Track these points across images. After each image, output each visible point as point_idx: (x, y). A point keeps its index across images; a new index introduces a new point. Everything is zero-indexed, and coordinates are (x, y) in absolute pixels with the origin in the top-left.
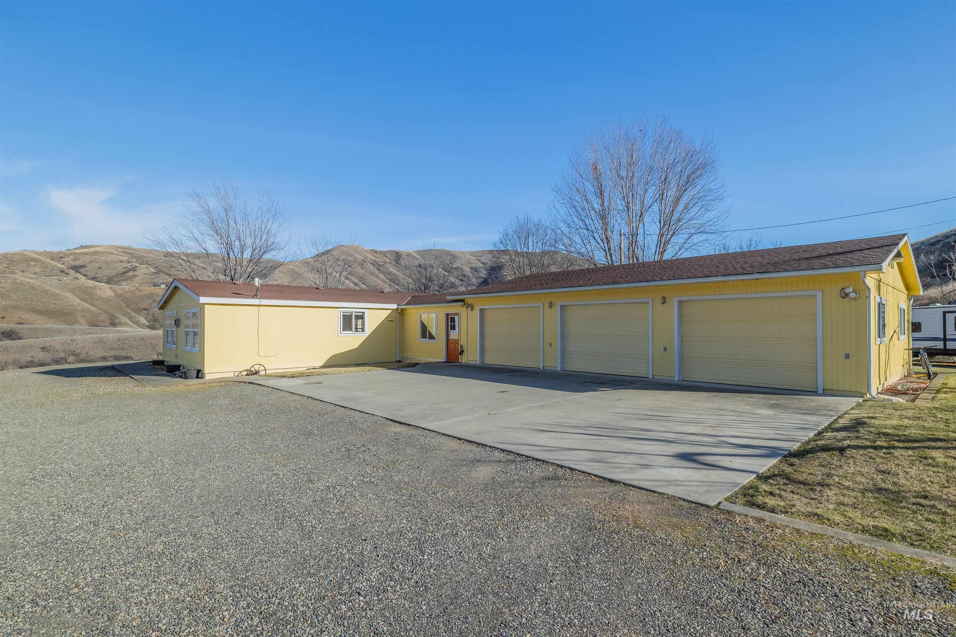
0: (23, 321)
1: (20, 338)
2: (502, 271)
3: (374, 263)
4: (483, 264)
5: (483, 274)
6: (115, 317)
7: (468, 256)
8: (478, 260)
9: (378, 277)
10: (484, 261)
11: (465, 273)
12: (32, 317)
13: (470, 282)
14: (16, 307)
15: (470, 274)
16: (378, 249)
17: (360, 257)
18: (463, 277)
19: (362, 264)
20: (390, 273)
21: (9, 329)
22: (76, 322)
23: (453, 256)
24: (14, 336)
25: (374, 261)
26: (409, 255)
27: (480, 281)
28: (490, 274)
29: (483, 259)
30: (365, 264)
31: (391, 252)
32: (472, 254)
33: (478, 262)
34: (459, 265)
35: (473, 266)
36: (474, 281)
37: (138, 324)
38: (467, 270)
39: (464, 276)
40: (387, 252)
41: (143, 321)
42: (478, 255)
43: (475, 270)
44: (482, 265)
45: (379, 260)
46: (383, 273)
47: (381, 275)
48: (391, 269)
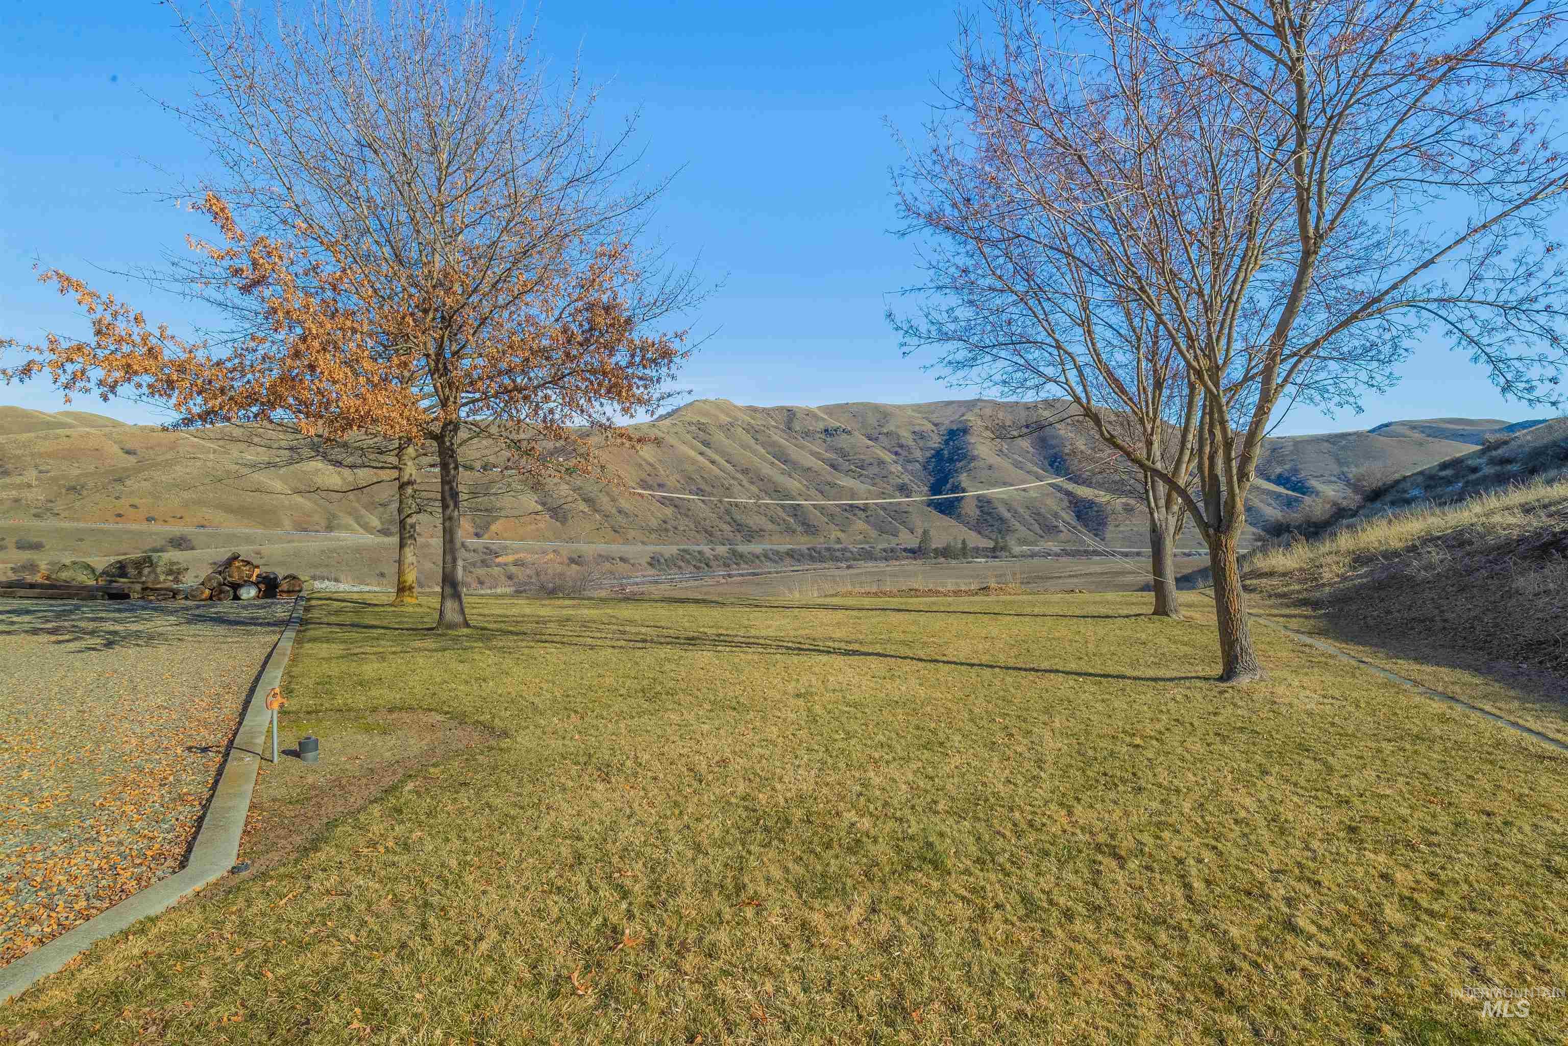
0: (205, 523)
1: (193, 549)
2: (968, 437)
3: (750, 429)
4: (936, 425)
5: (935, 442)
6: (334, 516)
7: (910, 412)
8: (927, 418)
9: (754, 452)
10: (937, 421)
11: (903, 441)
12: (219, 517)
13: (911, 457)
14: (200, 503)
15: (911, 443)
16: (761, 404)
17: (724, 419)
18: (899, 449)
19: (727, 429)
20: (774, 444)
21: (178, 534)
22: (278, 524)
23: (883, 413)
24: (184, 545)
25: (749, 424)
26: (809, 413)
27: (928, 454)
28: (947, 442)
29: (934, 417)
30: (732, 429)
31: (781, 409)
32: (918, 408)
33: (926, 422)
34: (893, 428)
35: (917, 428)
36: (918, 454)
37: (366, 527)
38: (907, 437)
39: (901, 446)
40: (773, 409)
41: (375, 522)
42: (925, 410)
43: (920, 436)
44: (934, 428)
45: (758, 423)
46: (763, 445)
47: (759, 447)
48: (776, 438)
